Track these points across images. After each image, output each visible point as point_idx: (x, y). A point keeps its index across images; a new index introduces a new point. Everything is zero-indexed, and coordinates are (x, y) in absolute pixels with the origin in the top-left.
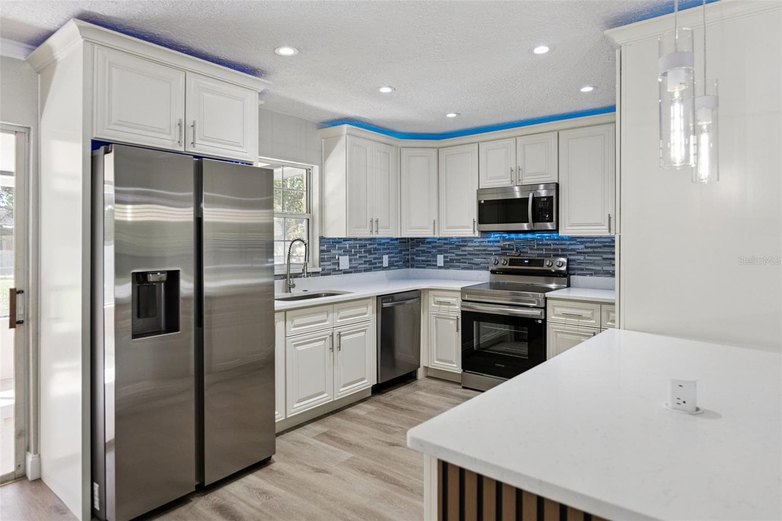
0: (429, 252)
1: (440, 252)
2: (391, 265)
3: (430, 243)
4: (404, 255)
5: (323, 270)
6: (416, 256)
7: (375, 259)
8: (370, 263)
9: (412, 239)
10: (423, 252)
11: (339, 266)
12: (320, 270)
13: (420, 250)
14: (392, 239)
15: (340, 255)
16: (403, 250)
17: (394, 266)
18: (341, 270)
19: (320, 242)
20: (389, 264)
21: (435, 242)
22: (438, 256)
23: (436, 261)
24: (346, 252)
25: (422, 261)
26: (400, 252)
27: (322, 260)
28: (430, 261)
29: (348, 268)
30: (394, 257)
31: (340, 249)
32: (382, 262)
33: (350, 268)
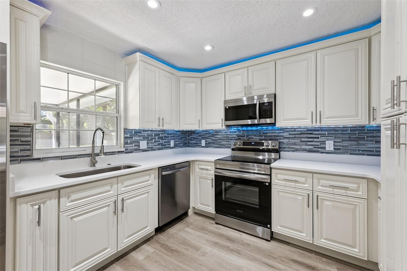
0: (198, 139)
1: (204, 138)
2: (176, 146)
3: (197, 133)
4: (184, 140)
5: (126, 150)
6: (191, 141)
7: (165, 142)
8: (162, 144)
9: (188, 131)
10: (194, 138)
11: (139, 147)
12: (124, 150)
13: (192, 138)
14: (176, 131)
15: (141, 140)
16: (184, 138)
17: (177, 146)
18: (141, 149)
19: (124, 132)
20: (174, 145)
21: (200, 133)
22: (202, 140)
23: (201, 143)
24: (144, 138)
25: (194, 143)
26: (182, 138)
27: (126, 143)
28: (198, 143)
29: (146, 148)
30: (177, 141)
31: (139, 136)
32: (170, 144)
33: (148, 148)
